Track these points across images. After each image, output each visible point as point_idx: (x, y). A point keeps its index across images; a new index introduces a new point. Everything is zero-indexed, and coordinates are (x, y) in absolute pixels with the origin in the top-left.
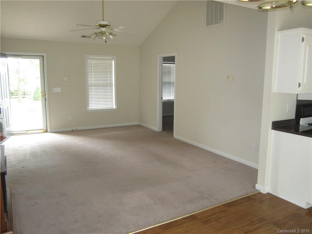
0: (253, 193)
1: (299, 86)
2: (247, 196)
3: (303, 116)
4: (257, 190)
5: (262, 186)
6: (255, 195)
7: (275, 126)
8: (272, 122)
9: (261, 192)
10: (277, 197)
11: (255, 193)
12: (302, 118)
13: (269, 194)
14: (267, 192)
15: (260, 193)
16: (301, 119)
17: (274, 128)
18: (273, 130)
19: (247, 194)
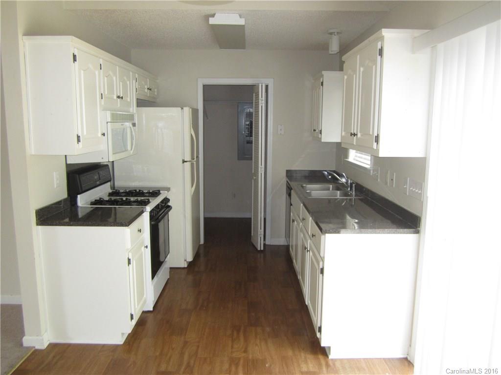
0: (22, 358)
1: (79, 141)
2: (14, 369)
3: (80, 191)
4: (28, 348)
5: (37, 336)
6: (28, 360)
7: (41, 217)
8: (36, 212)
9: (38, 347)
10: (69, 345)
11: (26, 357)
12: (80, 194)
13: (53, 346)
14: (48, 343)
15: (36, 352)
16: (79, 196)
17: (41, 221)
18: (40, 227)
19: (12, 367)
